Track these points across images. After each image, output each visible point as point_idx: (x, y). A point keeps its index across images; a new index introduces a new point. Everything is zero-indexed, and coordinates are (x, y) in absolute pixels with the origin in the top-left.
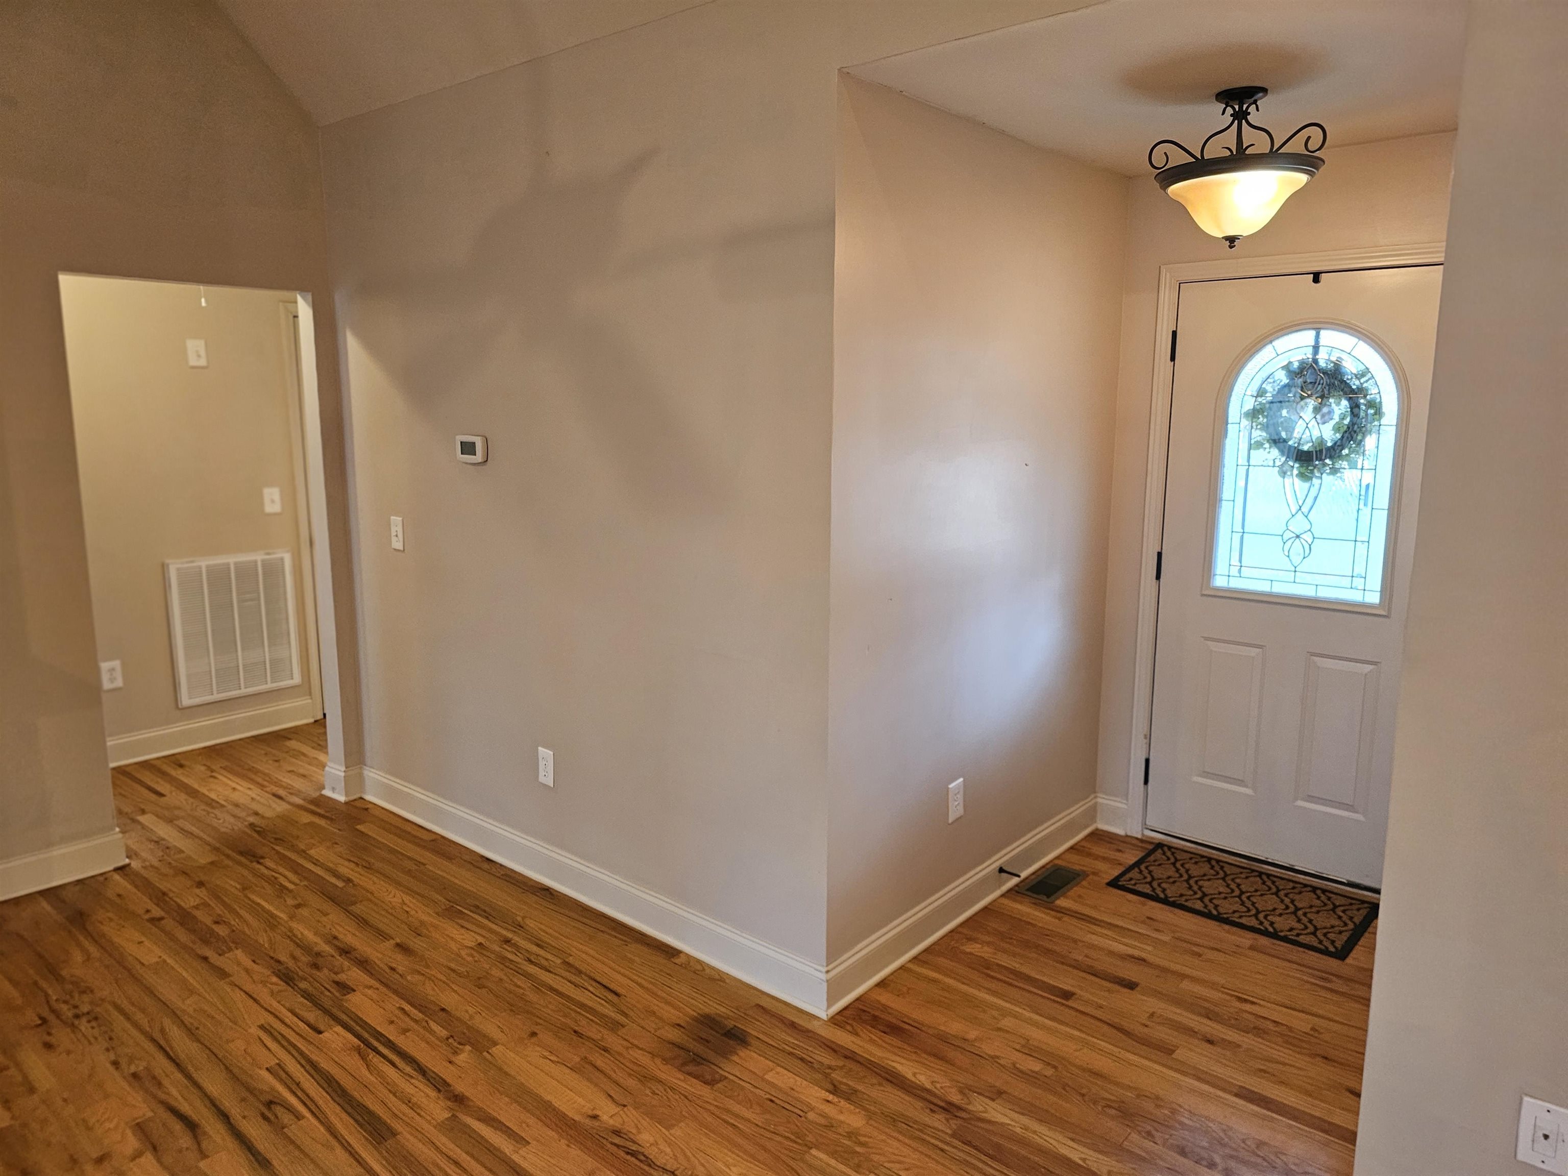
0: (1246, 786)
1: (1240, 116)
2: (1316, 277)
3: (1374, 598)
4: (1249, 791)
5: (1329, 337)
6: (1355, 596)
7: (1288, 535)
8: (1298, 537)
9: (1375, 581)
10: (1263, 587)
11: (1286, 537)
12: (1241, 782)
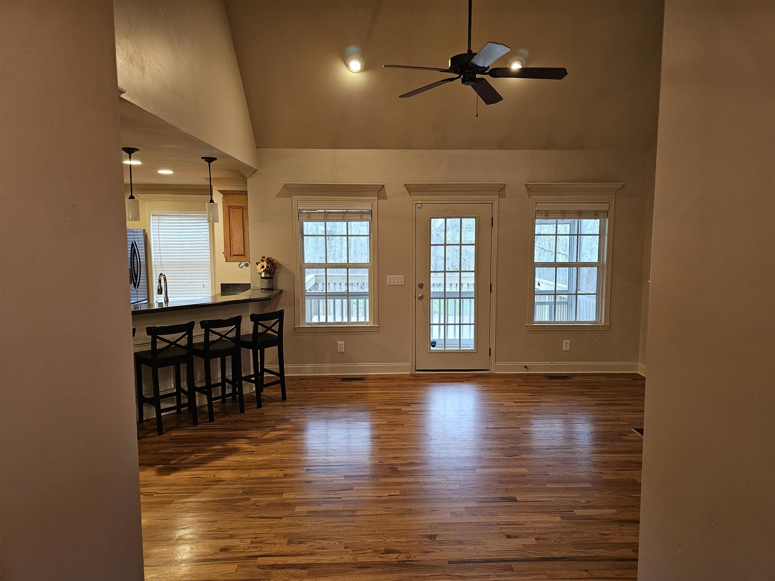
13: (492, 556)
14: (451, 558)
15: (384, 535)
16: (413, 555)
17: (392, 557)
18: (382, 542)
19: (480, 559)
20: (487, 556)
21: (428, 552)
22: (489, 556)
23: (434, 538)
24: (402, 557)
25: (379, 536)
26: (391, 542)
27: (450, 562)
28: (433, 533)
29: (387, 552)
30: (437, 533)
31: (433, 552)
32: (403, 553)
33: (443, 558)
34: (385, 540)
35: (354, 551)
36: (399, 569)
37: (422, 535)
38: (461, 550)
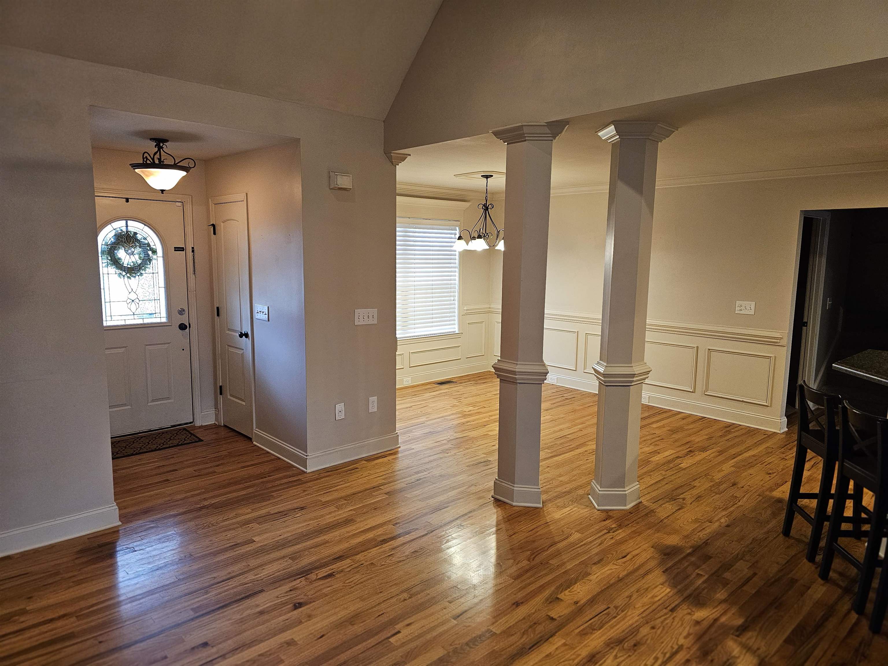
0: (128, 406)
1: (160, 148)
2: (127, 200)
3: (164, 320)
4: (129, 407)
5: (130, 223)
6: (158, 320)
7: (129, 301)
8: (133, 301)
9: (164, 314)
10: (122, 323)
11: (128, 302)
12: (125, 405)
13: (218, 614)
14: (264, 594)
15: (350, 587)
16: (304, 582)
17: (323, 572)
18: (346, 580)
19: (233, 605)
20: (225, 611)
21: (291, 590)
22: (223, 612)
23: (295, 605)
24: (313, 576)
25: (354, 584)
26: (336, 584)
27: (262, 591)
28: (300, 609)
29: (330, 575)
30: (295, 612)
31: (287, 592)
32: (315, 580)
33: (272, 591)
34: (344, 583)
35: (362, 564)
36: (306, 568)
37: (311, 603)
38: (257, 606)
